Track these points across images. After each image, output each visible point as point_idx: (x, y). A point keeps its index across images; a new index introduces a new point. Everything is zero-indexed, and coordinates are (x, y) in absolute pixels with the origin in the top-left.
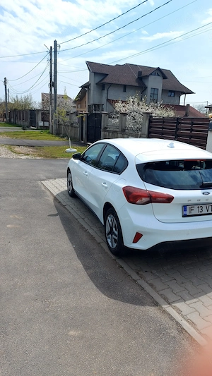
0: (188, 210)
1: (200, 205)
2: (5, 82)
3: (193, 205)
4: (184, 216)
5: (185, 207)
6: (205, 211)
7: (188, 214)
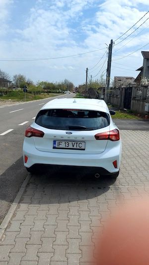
0: (57, 144)
1: (67, 141)
2: (87, 71)
3: (61, 141)
4: (54, 148)
5: (55, 142)
6: (71, 146)
7: (57, 147)
